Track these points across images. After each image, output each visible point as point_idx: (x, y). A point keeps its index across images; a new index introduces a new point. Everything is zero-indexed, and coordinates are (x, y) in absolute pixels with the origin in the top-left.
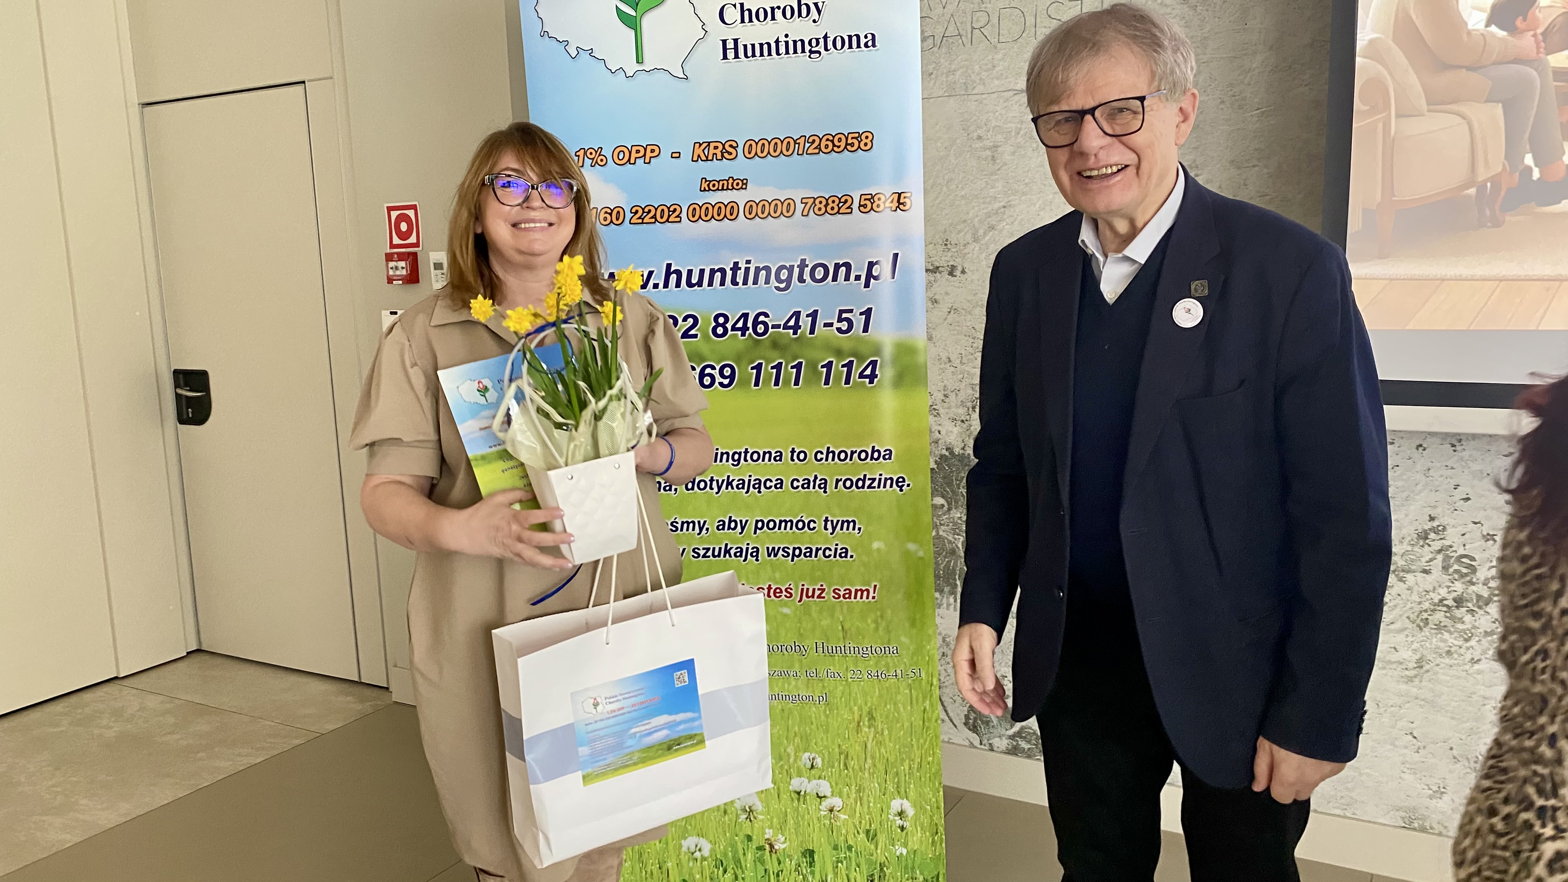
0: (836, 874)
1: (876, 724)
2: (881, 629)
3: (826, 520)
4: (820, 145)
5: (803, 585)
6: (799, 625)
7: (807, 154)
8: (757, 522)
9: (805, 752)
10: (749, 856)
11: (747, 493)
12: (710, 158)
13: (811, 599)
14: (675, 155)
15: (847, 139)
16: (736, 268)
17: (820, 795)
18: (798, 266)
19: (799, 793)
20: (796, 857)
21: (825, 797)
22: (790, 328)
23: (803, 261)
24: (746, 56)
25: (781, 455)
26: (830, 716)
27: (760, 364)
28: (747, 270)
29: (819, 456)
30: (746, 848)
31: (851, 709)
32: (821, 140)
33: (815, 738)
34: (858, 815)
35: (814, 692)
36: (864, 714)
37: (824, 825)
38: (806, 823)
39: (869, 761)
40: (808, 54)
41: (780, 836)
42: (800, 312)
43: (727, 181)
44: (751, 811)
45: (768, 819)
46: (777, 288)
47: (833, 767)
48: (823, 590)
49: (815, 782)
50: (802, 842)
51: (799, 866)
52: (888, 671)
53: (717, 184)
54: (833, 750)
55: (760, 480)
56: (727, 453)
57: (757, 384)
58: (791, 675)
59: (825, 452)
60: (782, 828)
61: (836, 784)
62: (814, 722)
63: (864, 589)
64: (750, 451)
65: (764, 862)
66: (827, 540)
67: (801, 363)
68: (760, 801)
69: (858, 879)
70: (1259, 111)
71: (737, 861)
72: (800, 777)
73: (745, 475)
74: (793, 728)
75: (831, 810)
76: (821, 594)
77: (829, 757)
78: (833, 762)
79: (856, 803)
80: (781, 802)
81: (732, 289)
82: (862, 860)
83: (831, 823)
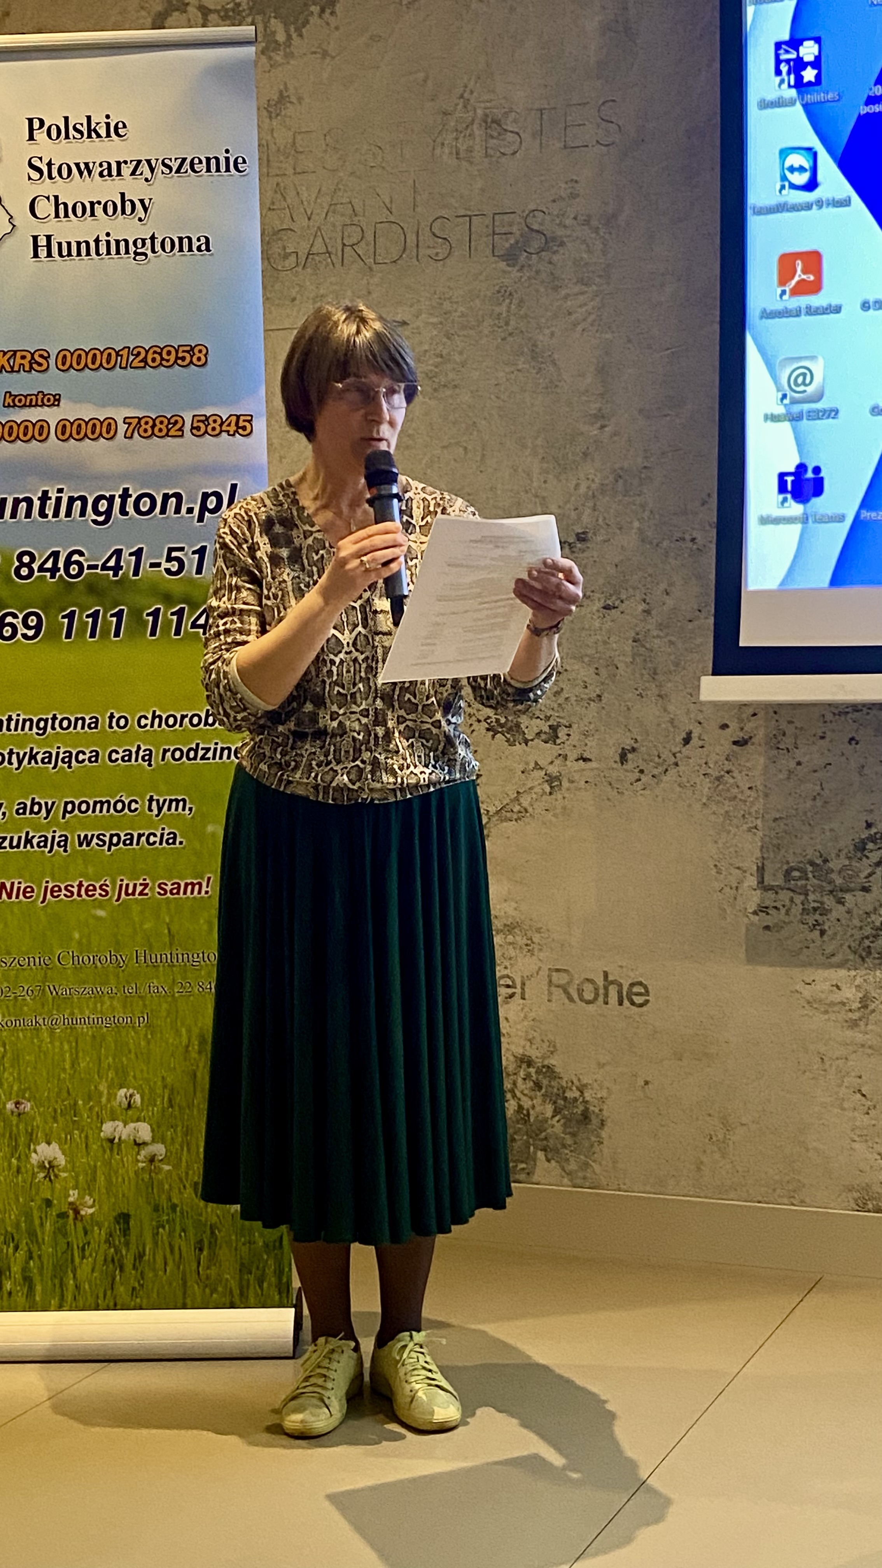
0: (156, 1243)
3: (151, 800)
4: (146, 357)
5: (122, 880)
6: (116, 929)
7: (131, 368)
8: (66, 803)
9: (121, 1087)
10: (47, 1225)
11: (54, 768)
12: (16, 369)
13: (131, 897)
15: (177, 351)
16: (45, 497)
17: (138, 1141)
18: (120, 496)
19: (111, 1141)
20: (106, 1224)
21: (145, 1143)
22: (110, 568)
23: (126, 490)
24: (61, 255)
25: (97, 723)
26: (153, 1041)
27: (73, 612)
28: (59, 500)
29: (143, 721)
30: (43, 1216)
31: (177, 1030)
32: (147, 352)
33: (134, 1070)
34: (184, 1164)
35: (132, 1012)
36: (194, 1036)
37: (143, 1180)
38: (120, 1180)
40: (133, 256)
41: (87, 1198)
42: (121, 550)
43: (36, 396)
44: (52, 1166)
45: (72, 1177)
46: (94, 522)
47: (155, 1105)
48: (146, 885)
49: (132, 1125)
50: (114, 1204)
51: (111, 1235)
53: (23, 399)
54: (155, 1083)
55: (71, 753)
56: (31, 720)
57: (68, 636)
58: (105, 992)
59: (150, 716)
60: (89, 1188)
61: (159, 1127)
62: (133, 1051)
63: (195, 882)
64: (59, 717)
65: (66, 1234)
66: (151, 824)
67: (122, 611)
68: (63, 1154)
69: (184, 1249)
70: (669, 351)
71: (32, 1234)
72: (113, 1120)
73: (52, 747)
74: (107, 1058)
75: (152, 1160)
76: (144, 889)
77: (150, 1094)
78: (155, 1101)
79: (182, 1150)
80: (88, 1153)
81: (38, 522)
82: (189, 1223)
83: (151, 1177)
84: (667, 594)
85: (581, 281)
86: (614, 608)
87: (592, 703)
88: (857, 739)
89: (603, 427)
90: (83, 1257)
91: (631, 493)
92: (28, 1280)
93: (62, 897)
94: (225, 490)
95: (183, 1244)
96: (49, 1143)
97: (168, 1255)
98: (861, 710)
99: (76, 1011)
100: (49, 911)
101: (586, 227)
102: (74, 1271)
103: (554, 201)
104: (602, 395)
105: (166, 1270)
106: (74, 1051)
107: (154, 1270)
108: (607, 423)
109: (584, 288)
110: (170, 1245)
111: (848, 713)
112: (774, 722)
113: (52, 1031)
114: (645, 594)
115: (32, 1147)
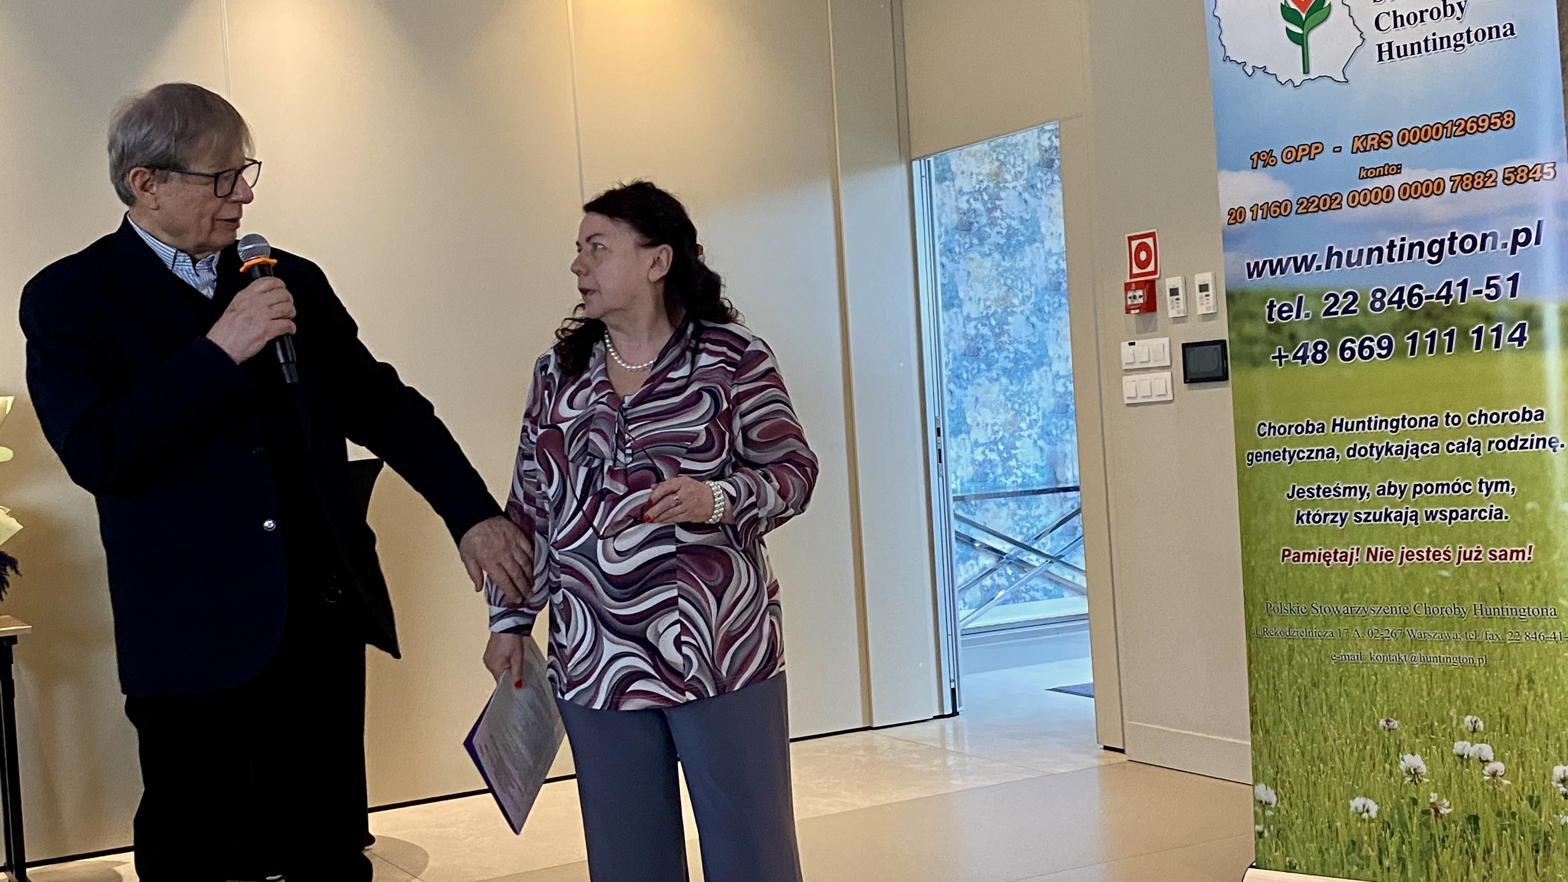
0: (1500, 844)
1: (1535, 687)
2: (1538, 590)
3: (1481, 482)
4: (1465, 127)
5: (1461, 547)
6: (1457, 587)
7: (1455, 136)
8: (1416, 486)
9: (1467, 714)
10: (1415, 820)
11: (1405, 458)
12: (1368, 149)
13: (1468, 561)
14: (1338, 150)
15: (1490, 119)
16: (1392, 246)
17: (1483, 758)
18: (1449, 239)
19: (1462, 757)
20: (1461, 823)
21: (1488, 761)
22: (1443, 297)
23: (1453, 234)
24: (1399, 56)
25: (1436, 421)
26: (1491, 678)
27: (1416, 334)
28: (1402, 246)
29: (1472, 419)
30: (1411, 811)
31: (1510, 671)
32: (1466, 122)
33: (1477, 699)
34: (1520, 780)
35: (1474, 654)
36: (1523, 675)
37: (1488, 790)
38: (1470, 788)
39: (1530, 725)
40: (1453, 48)
41: (1445, 800)
42: (1451, 282)
43: (1384, 167)
44: (1416, 773)
45: (1433, 782)
46: (1430, 261)
47: (1495, 730)
48: (1480, 552)
49: (1478, 745)
50: (1466, 807)
51: (1465, 832)
52: (1546, 633)
53: (1374, 171)
54: (1494, 713)
55: (1417, 445)
56: (1386, 421)
57: (1412, 353)
58: (1452, 637)
59: (1477, 414)
60: (1446, 792)
61: (1498, 748)
62: (1475, 685)
63: (1519, 549)
64: (1408, 417)
65: (1430, 827)
66: (1482, 503)
67: (1453, 330)
68: (1425, 762)
69: (1523, 848)
71: (1404, 825)
72: (1463, 740)
73: (1403, 441)
74: (1455, 690)
75: (1494, 775)
76: (1478, 555)
77: (1491, 720)
78: (1495, 726)
79: (1518, 769)
80: (1444, 766)
81: (1388, 265)
82: (1527, 829)
83: (1494, 789)
90: (1444, 847)
92: (1401, 861)
93: (1415, 560)
94: (1533, 227)
95: (1522, 844)
96: (1413, 754)
97: (1511, 852)
99: (1430, 651)
100: (1406, 571)
102: (1437, 857)
105: (1509, 865)
106: (1429, 683)
107: (1501, 864)
110: (1512, 844)
113: (1412, 667)
115: (1401, 756)
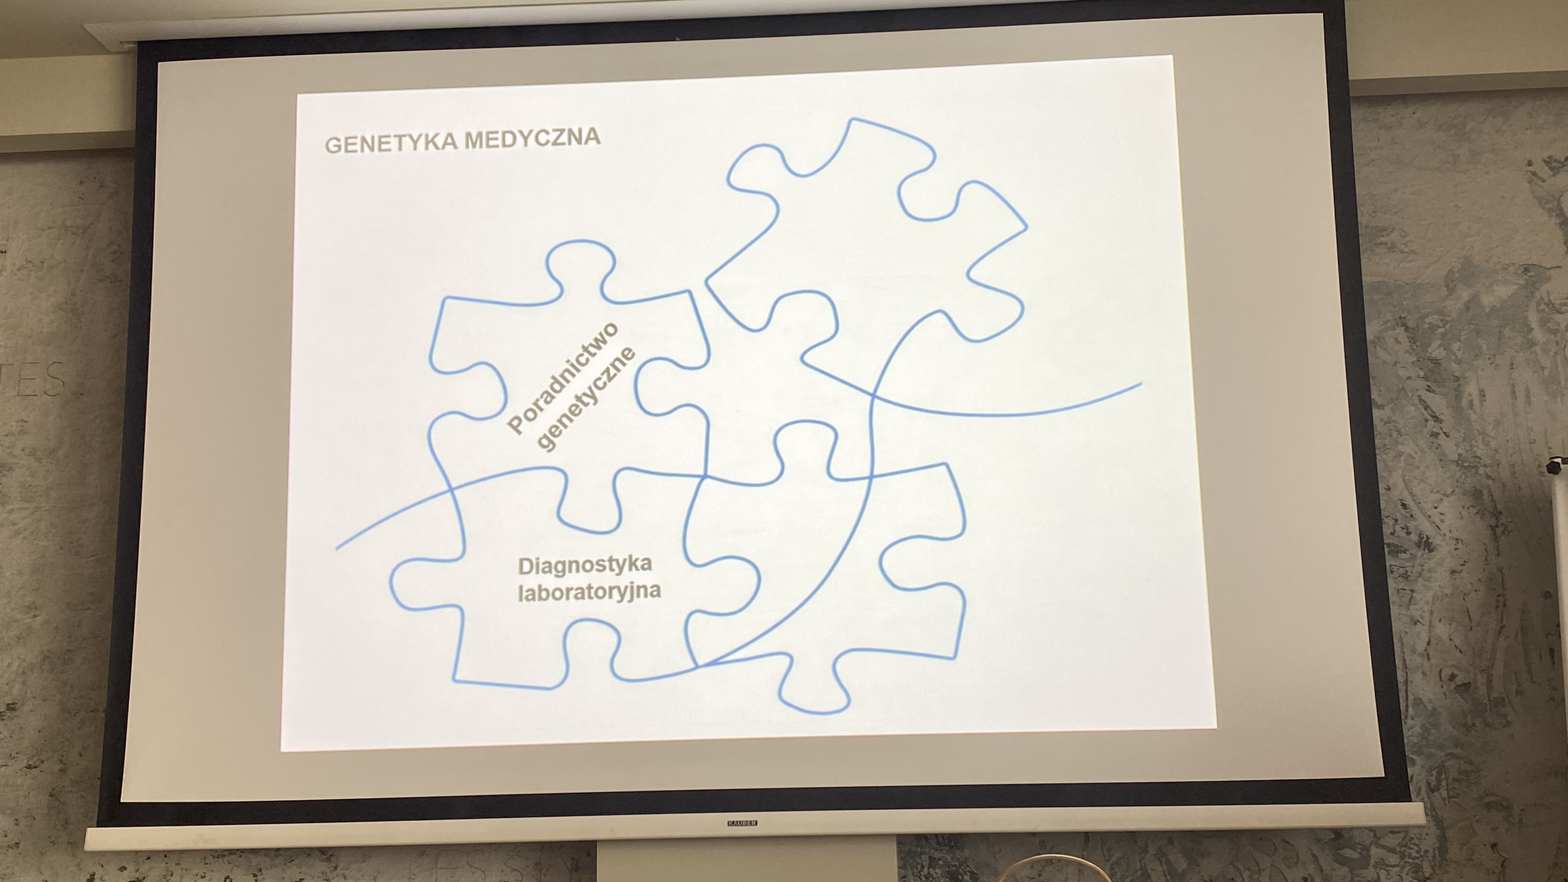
70: (94, 558)
84: (81, 755)
85: (25, 500)
86: (35, 767)
87: (10, 850)
88: (230, 877)
89: (35, 616)
91: (56, 671)
98: (236, 853)
101: (31, 458)
103: (6, 436)
104: (37, 590)
108: (38, 613)
109: (26, 505)
111: (225, 856)
112: (164, 864)
114: (62, 756)
